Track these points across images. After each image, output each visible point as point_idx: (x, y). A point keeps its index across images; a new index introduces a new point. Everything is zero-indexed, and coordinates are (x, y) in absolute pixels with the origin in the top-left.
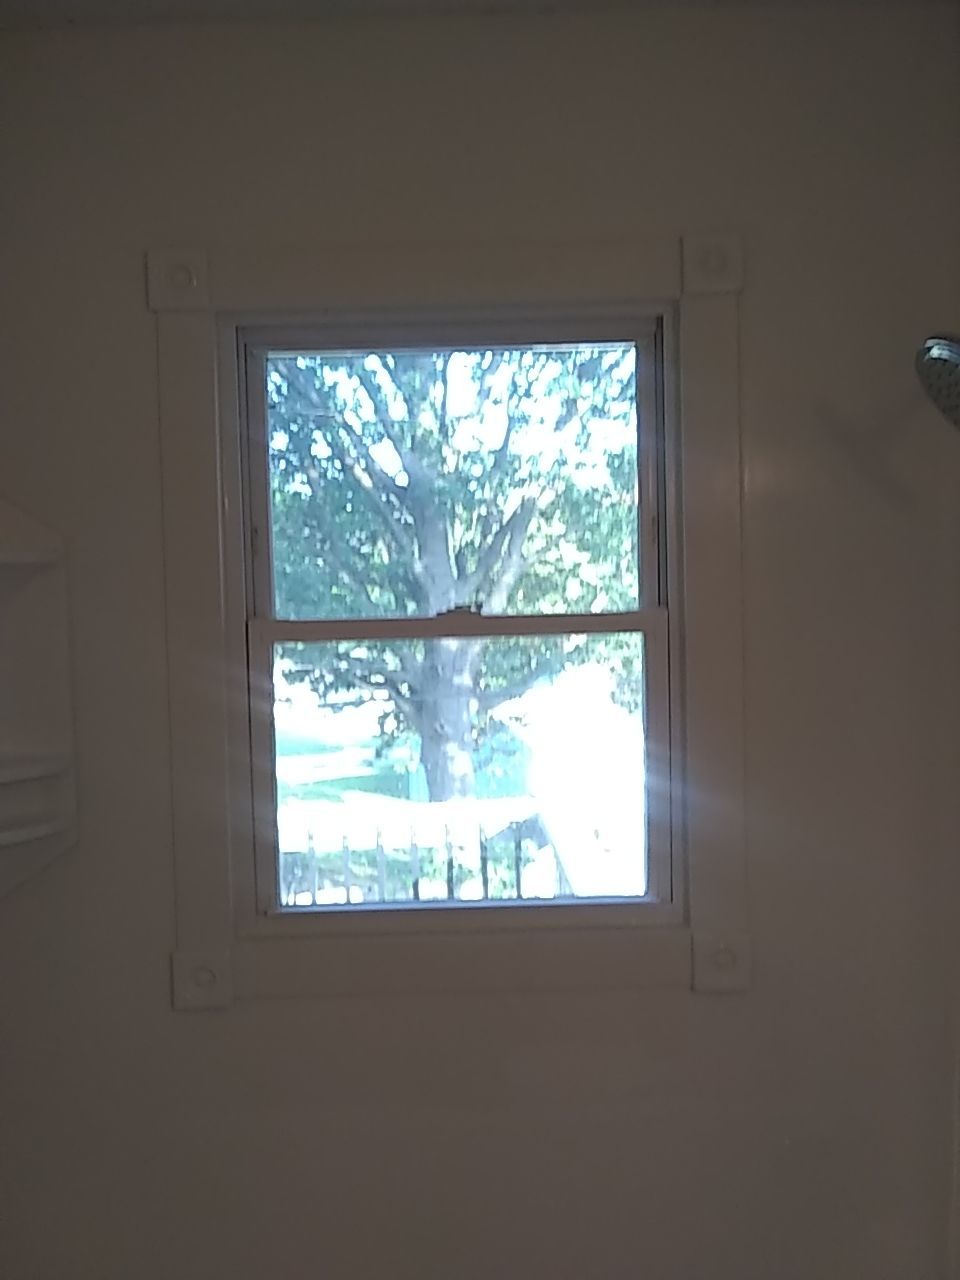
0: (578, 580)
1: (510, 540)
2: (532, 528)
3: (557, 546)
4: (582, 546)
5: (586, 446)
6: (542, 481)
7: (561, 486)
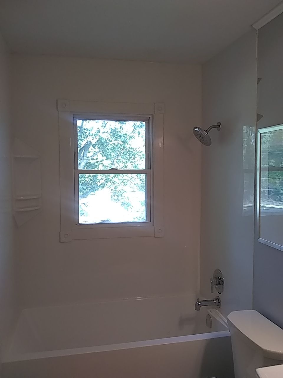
0: (102, 165)
1: (84, 152)
2: (90, 150)
3: (97, 155)
4: (104, 155)
5: (105, 127)
6: (93, 136)
7: (98, 138)
